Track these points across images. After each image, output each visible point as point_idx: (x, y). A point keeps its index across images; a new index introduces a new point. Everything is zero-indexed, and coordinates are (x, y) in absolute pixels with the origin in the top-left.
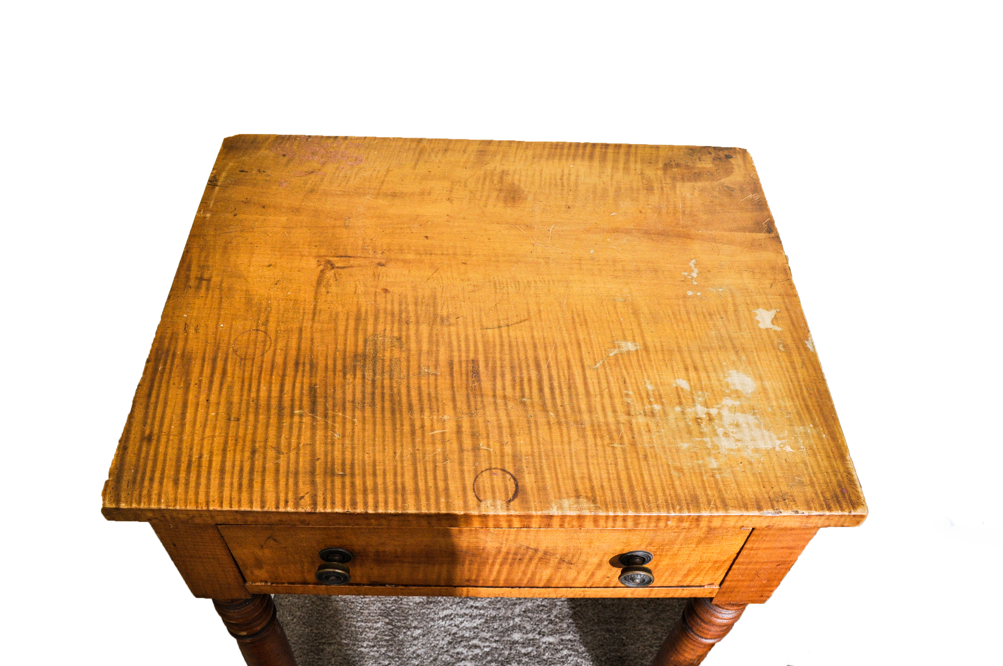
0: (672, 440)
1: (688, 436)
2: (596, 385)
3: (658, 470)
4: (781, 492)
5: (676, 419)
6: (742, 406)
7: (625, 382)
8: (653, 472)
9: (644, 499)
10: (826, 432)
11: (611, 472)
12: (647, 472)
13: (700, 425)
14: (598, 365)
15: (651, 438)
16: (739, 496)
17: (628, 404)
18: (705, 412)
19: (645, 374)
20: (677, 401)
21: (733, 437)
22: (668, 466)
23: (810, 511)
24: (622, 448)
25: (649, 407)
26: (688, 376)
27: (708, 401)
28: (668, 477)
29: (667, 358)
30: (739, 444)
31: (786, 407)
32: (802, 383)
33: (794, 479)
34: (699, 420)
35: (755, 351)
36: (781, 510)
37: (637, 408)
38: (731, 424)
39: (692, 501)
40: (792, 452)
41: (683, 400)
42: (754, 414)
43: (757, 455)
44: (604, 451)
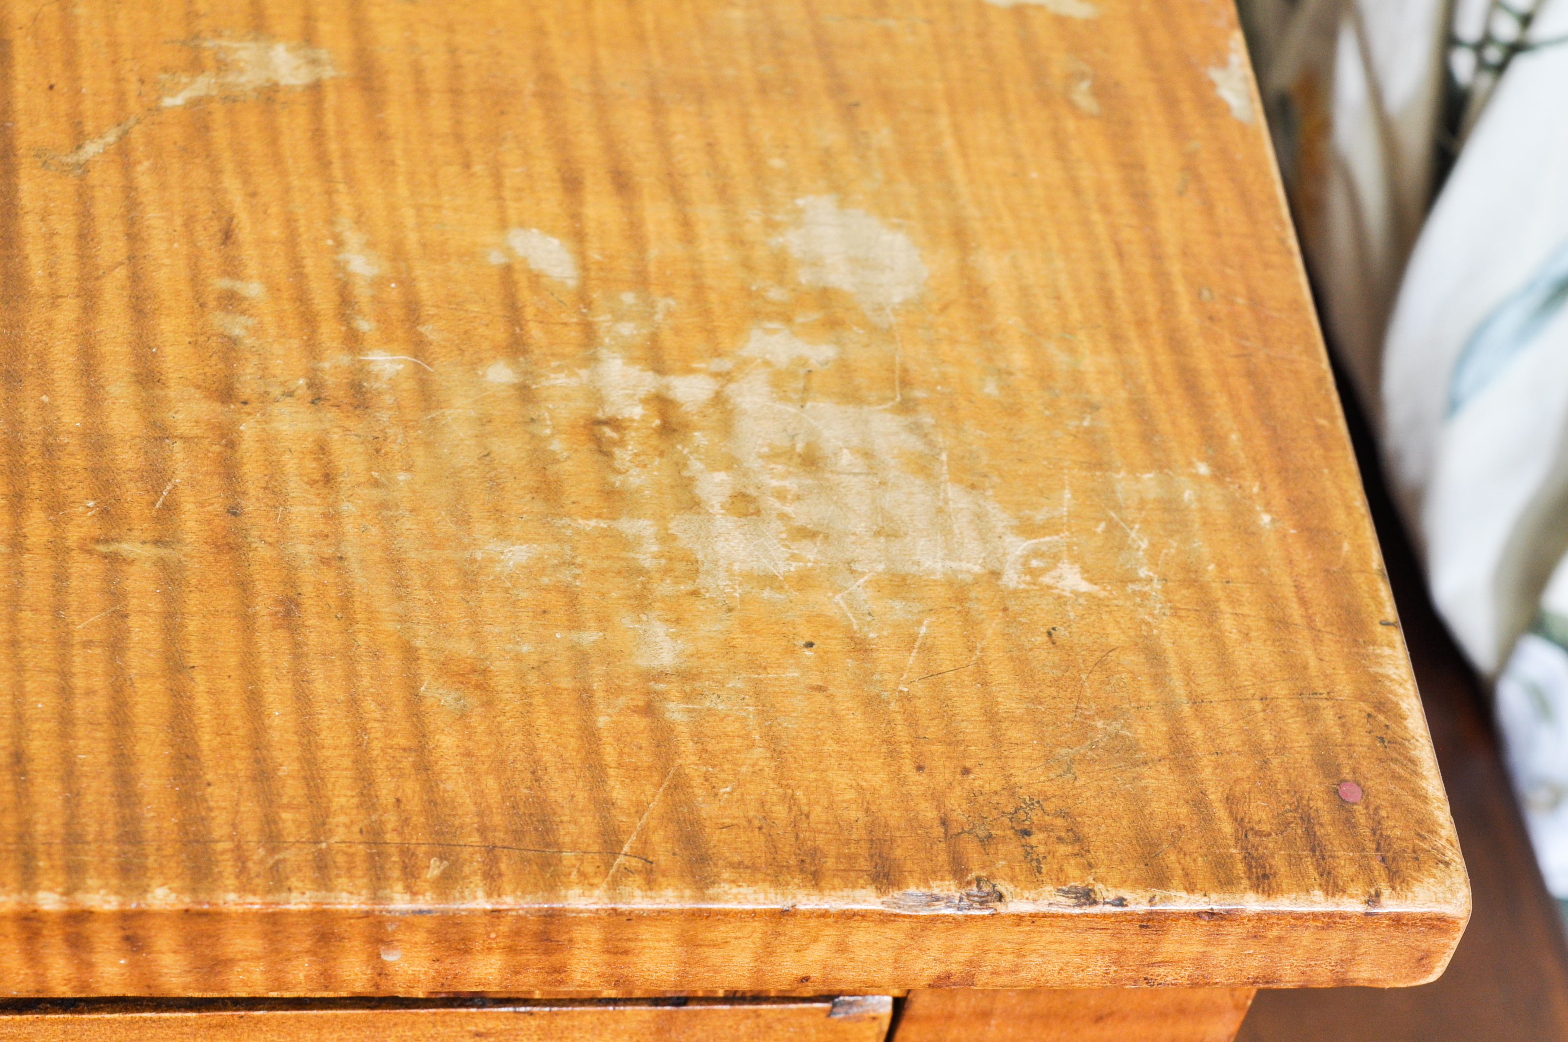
0: (447, 527)
1: (539, 506)
2: (67, 251)
3: (351, 675)
4: (1011, 790)
5: (485, 420)
6: (844, 368)
7: (227, 236)
8: (319, 687)
9: (250, 828)
10: (1279, 500)
11: (79, 682)
12: (287, 686)
13: (608, 455)
14: (91, 149)
15: (332, 516)
16: (780, 812)
17: (231, 344)
18: (642, 393)
19: (344, 200)
20: (500, 334)
21: (782, 516)
22: (410, 654)
23: (1159, 893)
24: (162, 564)
25: (344, 359)
26: (576, 217)
27: (668, 339)
28: (398, 709)
29: (473, 125)
30: (811, 552)
31: (1077, 378)
32: (1175, 268)
33: (1084, 730)
34: (608, 432)
35: (943, 107)
36: (1003, 887)
37: (277, 366)
38: (775, 455)
39: (518, 835)
40: (1090, 596)
41: (535, 332)
42: (906, 407)
43: (898, 605)
44: (60, 577)
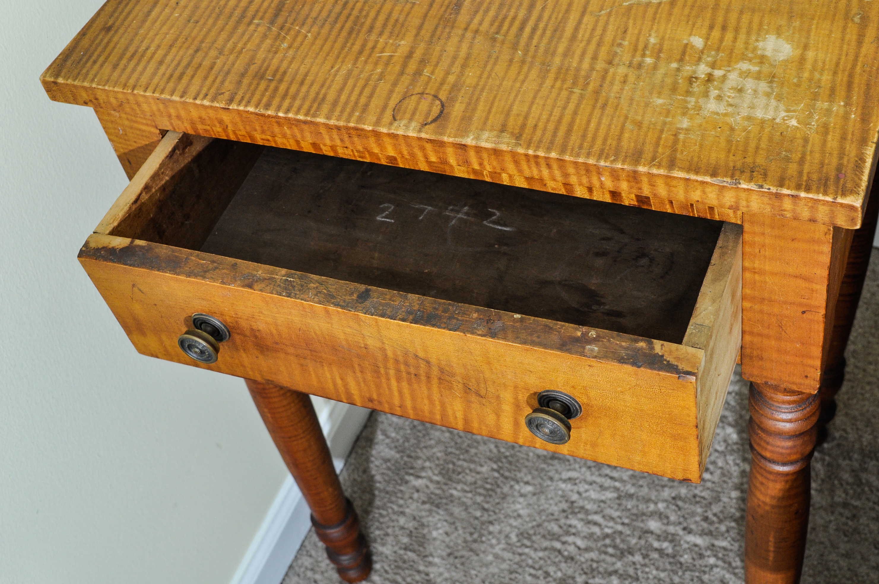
0: (647, 94)
1: (670, 93)
2: (588, 32)
3: (612, 120)
4: (754, 163)
5: (666, 74)
6: (759, 72)
7: (625, 32)
8: (604, 121)
9: (577, 145)
10: (859, 112)
11: (554, 114)
12: (597, 120)
13: (692, 84)
14: (603, 12)
15: (622, 89)
16: (696, 159)
17: (616, 54)
18: (706, 72)
19: (655, 27)
20: (678, 57)
21: (727, 101)
22: (626, 117)
23: (779, 188)
24: (581, 94)
25: (640, 59)
26: (709, 35)
27: (718, 62)
28: (619, 128)
29: (694, 13)
30: (730, 109)
31: (819, 80)
32: (861, 59)
33: (779, 154)
34: (694, 79)
35: (817, 18)
36: (741, 181)
37: (624, 59)
38: (732, 88)
39: (634, 155)
40: (796, 126)
41: (687, 58)
42: (771, 82)
43: (746, 122)
44: (559, 94)
